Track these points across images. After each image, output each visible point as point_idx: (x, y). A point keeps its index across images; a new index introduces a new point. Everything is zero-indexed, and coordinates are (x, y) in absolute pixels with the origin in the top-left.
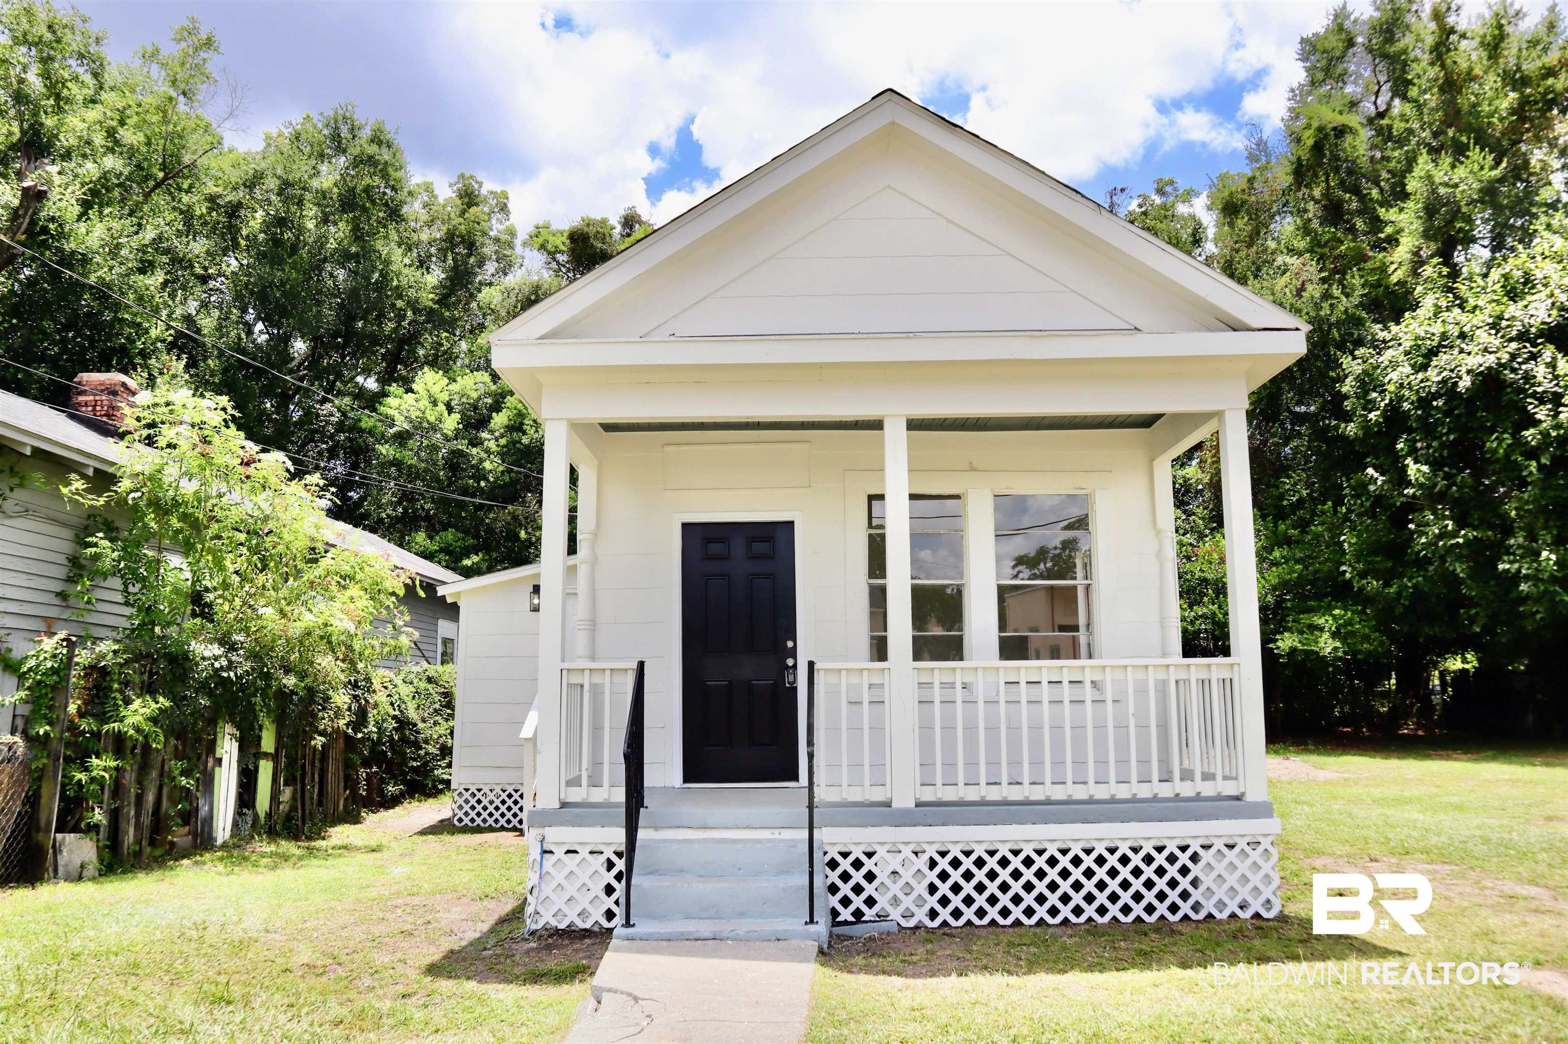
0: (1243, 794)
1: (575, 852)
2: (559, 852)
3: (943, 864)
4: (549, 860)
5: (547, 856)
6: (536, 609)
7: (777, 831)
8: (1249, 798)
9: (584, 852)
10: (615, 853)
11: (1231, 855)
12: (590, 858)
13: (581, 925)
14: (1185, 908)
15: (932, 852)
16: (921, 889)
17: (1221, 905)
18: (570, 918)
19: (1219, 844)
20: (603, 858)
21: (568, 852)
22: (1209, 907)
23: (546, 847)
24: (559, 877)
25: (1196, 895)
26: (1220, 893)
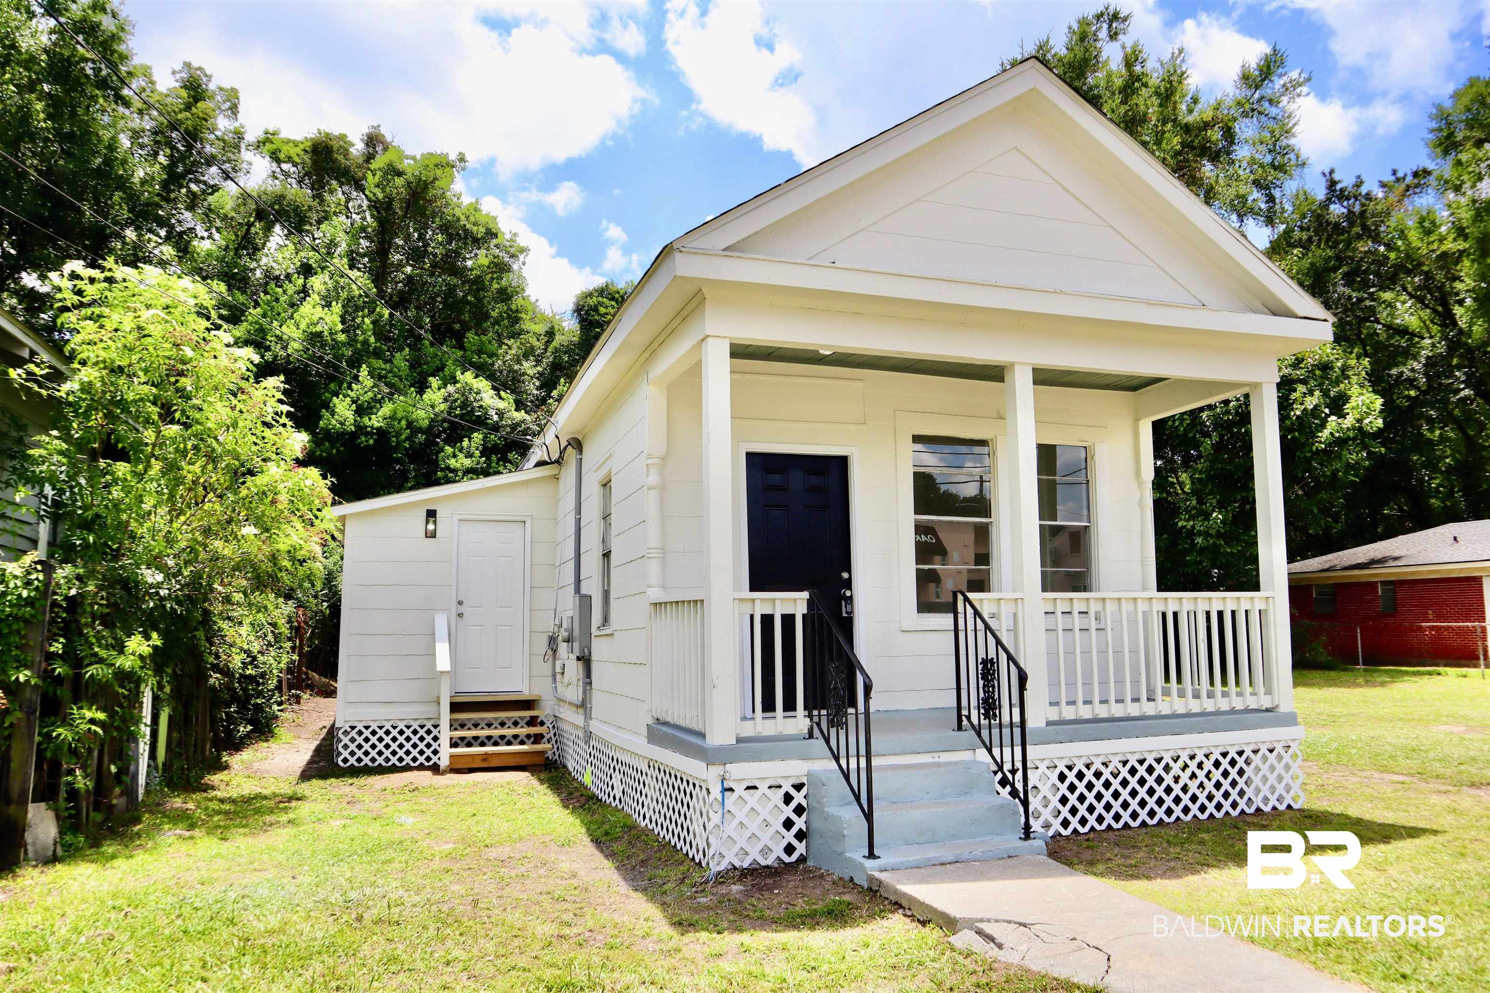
0: (1277, 706)
1: (755, 788)
2: (739, 789)
3: (1071, 777)
4: (730, 798)
5: (727, 794)
6: (433, 535)
7: (936, 755)
8: (1283, 709)
9: (763, 787)
10: (794, 786)
11: (1272, 757)
12: (769, 793)
13: (763, 863)
14: (1242, 804)
15: (1061, 768)
16: (1055, 801)
17: (1266, 800)
18: (754, 856)
19: (1264, 750)
20: (782, 792)
21: (748, 788)
22: (1258, 802)
23: (726, 786)
24: (741, 814)
25: (1249, 793)
26: (1265, 791)
